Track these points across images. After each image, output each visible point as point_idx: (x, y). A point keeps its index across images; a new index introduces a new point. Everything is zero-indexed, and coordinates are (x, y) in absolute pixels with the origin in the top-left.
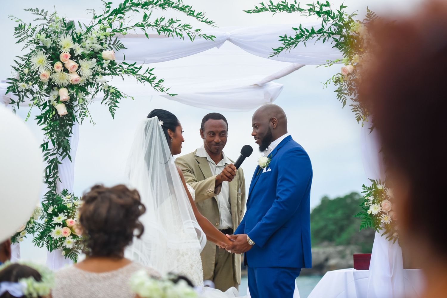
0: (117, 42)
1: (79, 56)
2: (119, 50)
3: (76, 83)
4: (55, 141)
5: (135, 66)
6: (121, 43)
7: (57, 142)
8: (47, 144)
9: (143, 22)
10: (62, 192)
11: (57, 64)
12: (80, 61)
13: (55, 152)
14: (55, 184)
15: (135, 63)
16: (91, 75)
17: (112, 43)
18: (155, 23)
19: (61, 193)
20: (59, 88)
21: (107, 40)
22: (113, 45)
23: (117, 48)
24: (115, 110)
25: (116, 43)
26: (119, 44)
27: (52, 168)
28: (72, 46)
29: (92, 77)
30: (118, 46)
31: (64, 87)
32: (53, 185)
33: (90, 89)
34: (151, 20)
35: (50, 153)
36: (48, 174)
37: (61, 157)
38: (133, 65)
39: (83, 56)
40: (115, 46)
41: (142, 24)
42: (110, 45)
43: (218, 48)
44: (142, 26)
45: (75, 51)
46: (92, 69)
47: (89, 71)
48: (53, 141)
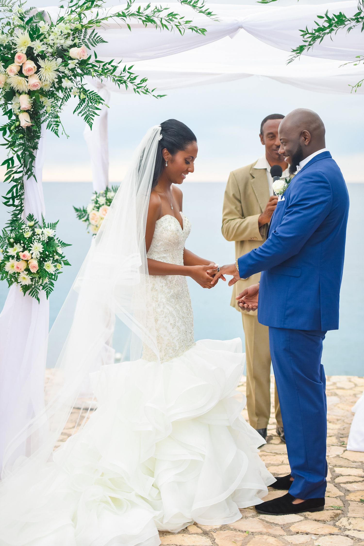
0: (93, 36)
1: (38, 55)
2: (96, 45)
3: (35, 89)
4: (21, 156)
5: (112, 64)
6: (100, 36)
7: (22, 158)
8: (12, 159)
9: (124, 11)
10: (28, 216)
11: (11, 67)
12: (41, 62)
13: (21, 169)
14: (22, 207)
15: (112, 61)
16: (56, 78)
17: (88, 37)
18: (137, 12)
19: (26, 218)
20: (20, 94)
21: (81, 34)
22: (88, 39)
23: (93, 43)
24: (93, 120)
25: (92, 38)
26: (97, 38)
27: (19, 187)
28: (30, 44)
29: (57, 80)
30: (95, 40)
31: (26, 93)
32: (19, 208)
33: (60, 94)
34: (133, 9)
35: (13, 171)
36: (15, 195)
37: (27, 176)
38: (110, 63)
39: (43, 56)
40: (91, 41)
41: (123, 12)
42: (85, 39)
43: (231, 37)
44: (124, 15)
45: (34, 50)
46: (57, 70)
47: (52, 73)
48: (18, 156)
